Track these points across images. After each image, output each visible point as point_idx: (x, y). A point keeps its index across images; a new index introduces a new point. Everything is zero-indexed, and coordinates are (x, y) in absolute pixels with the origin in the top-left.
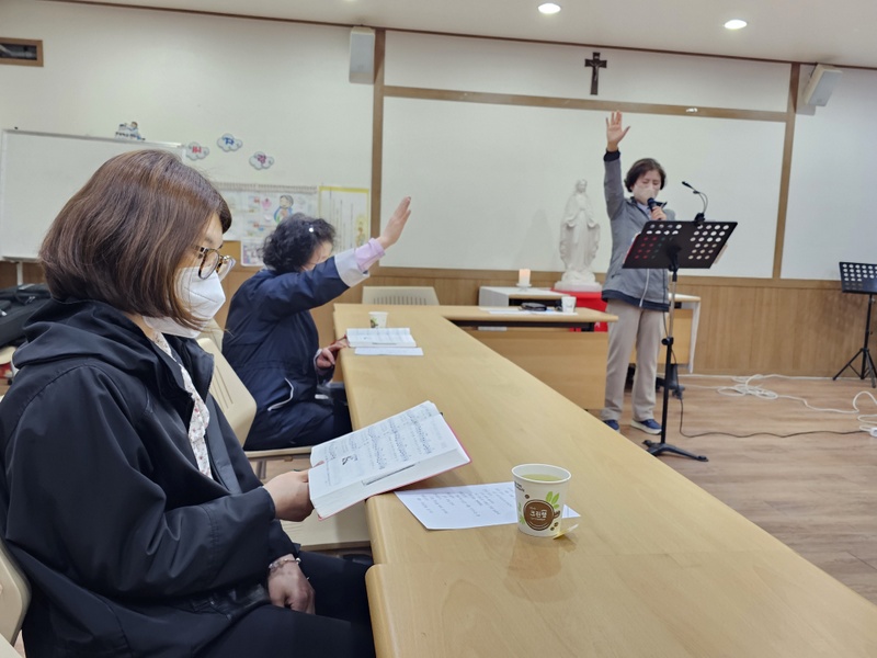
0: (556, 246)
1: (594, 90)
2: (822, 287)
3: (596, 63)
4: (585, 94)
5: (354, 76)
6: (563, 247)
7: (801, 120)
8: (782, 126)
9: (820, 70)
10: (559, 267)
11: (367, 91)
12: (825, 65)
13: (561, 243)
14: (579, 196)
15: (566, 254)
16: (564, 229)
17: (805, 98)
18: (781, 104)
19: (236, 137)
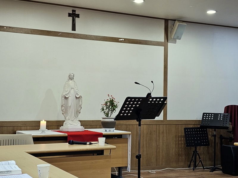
0: (59, 108)
6: (63, 108)
9: (177, 24)
12: (179, 21)
13: (62, 106)
14: (71, 82)
16: (63, 99)
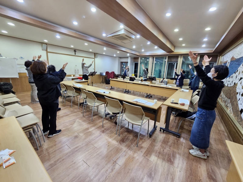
1: (75, 54)
2: (99, 75)
3: (75, 51)
4: (74, 55)
5: (43, 50)
7: (95, 59)
8: (94, 59)
10: (74, 74)
11: (45, 52)
12: (97, 54)
15: (75, 73)
16: (75, 70)
17: (96, 57)
18: (94, 57)
19: (23, 57)
